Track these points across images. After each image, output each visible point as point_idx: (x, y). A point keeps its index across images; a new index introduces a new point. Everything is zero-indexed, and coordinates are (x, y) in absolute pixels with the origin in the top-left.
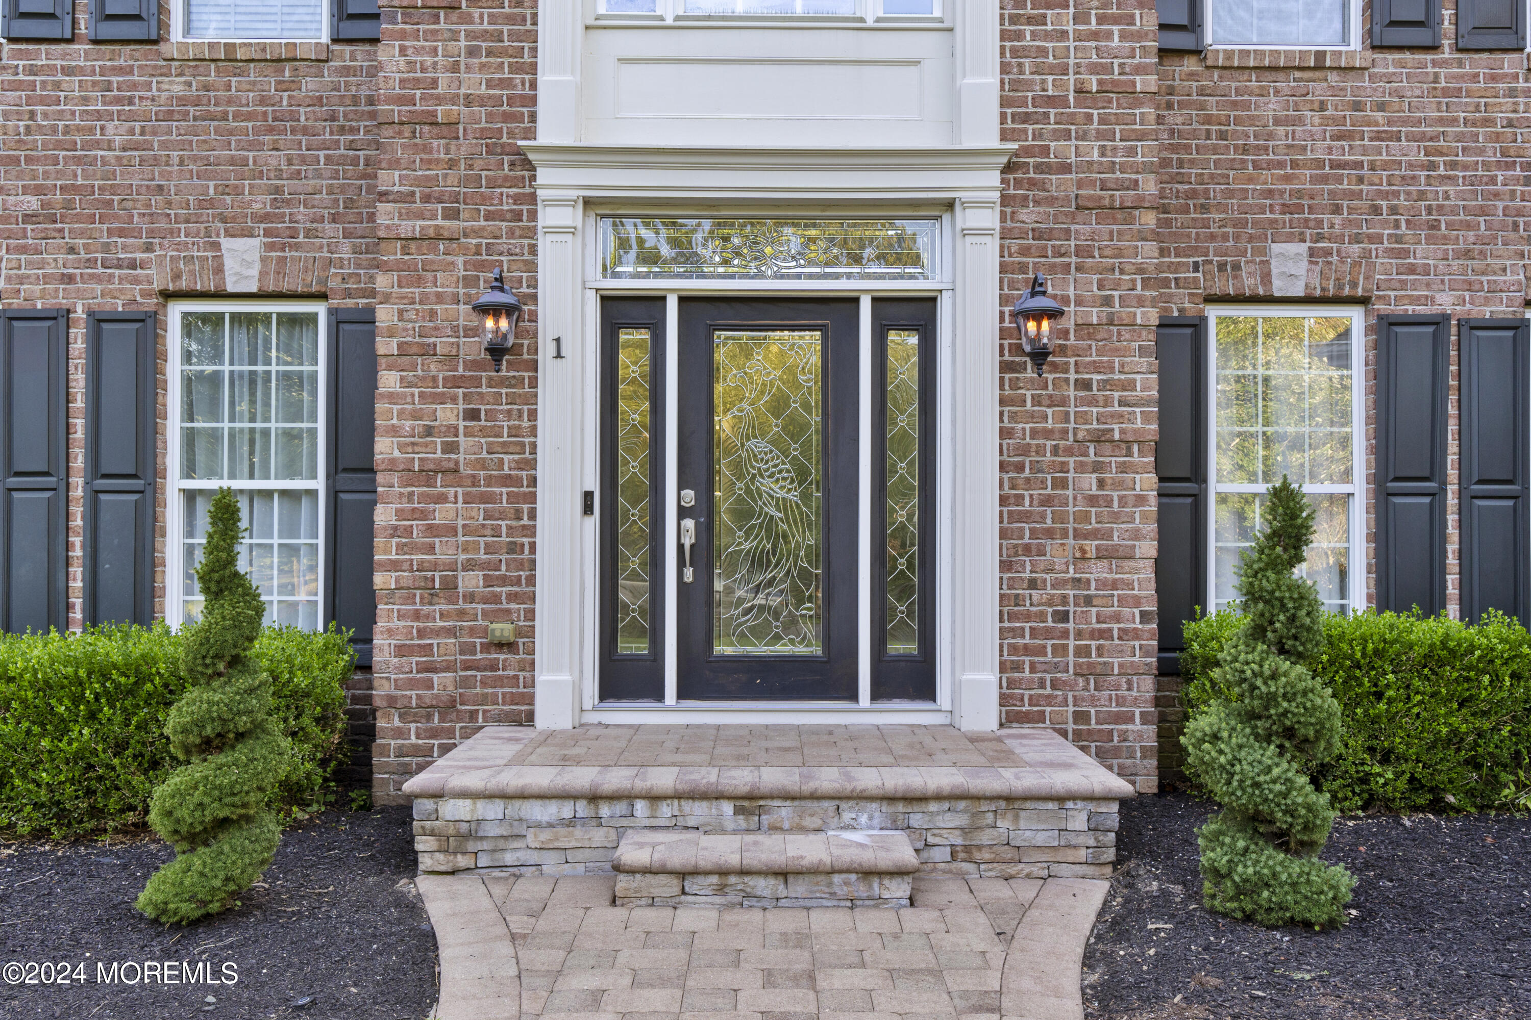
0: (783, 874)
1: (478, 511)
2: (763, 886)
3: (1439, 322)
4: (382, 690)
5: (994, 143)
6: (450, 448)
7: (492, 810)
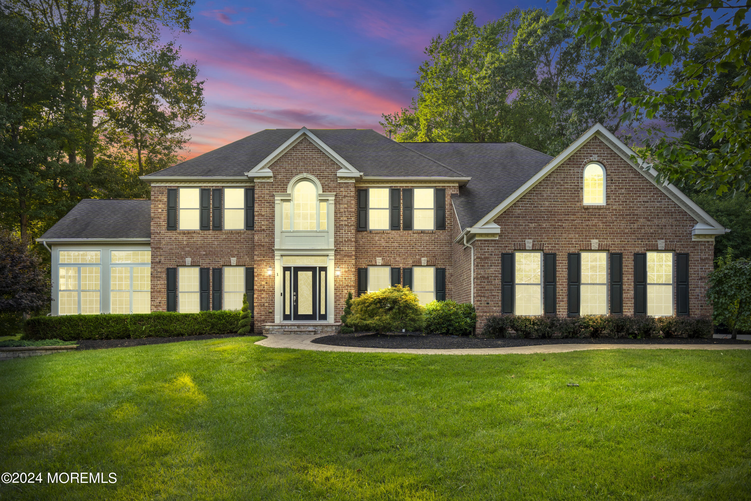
0: (301, 332)
1: (267, 295)
2: (299, 333)
3: (399, 269)
4: (255, 318)
5: (333, 248)
6: (264, 287)
7: (271, 327)
